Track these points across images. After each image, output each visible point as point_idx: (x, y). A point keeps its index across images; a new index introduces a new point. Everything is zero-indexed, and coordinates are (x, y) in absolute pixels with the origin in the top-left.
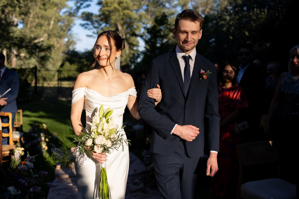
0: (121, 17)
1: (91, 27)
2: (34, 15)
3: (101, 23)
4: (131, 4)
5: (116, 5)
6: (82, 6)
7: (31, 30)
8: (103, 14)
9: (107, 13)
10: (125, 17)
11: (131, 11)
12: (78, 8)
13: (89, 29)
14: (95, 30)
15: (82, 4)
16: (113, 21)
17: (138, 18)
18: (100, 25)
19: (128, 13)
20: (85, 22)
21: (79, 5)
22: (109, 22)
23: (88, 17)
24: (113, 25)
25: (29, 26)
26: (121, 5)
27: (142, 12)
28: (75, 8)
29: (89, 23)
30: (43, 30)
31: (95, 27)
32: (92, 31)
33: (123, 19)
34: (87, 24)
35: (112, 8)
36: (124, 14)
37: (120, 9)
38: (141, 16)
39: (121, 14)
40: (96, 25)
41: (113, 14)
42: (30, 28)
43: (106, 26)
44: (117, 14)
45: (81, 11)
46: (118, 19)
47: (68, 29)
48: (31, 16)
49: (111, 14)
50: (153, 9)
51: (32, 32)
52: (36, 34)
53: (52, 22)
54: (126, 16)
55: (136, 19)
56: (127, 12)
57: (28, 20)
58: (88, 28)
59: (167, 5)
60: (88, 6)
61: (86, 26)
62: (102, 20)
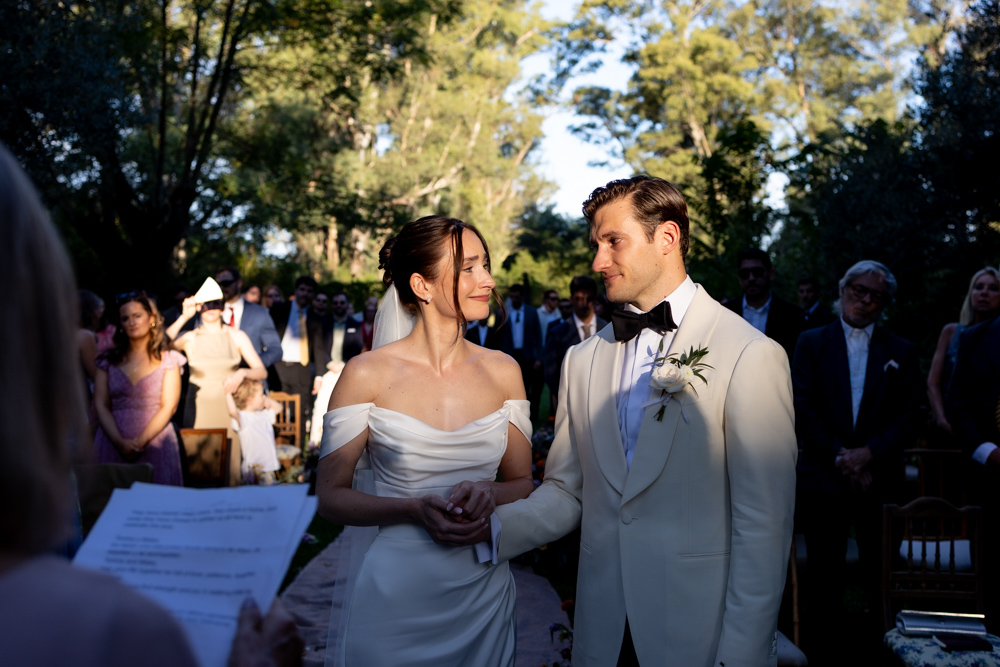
0: (701, 99)
1: (604, 132)
2: (419, 109)
3: (635, 118)
4: (737, 53)
5: (684, 60)
6: (575, 69)
7: (412, 155)
8: (643, 91)
9: (652, 86)
10: (712, 98)
11: (737, 75)
12: (563, 75)
13: (597, 142)
14: (617, 145)
15: (574, 62)
16: (672, 114)
17: (759, 98)
18: (634, 126)
19: (723, 85)
20: (586, 119)
21: (564, 64)
22: (661, 118)
23: (594, 101)
24: (676, 128)
25: (404, 146)
26: (700, 58)
27: (775, 76)
28: (552, 75)
29: (597, 120)
30: (445, 154)
31: (617, 135)
32: (608, 147)
33: (706, 105)
34: (592, 126)
35: (669, 71)
36: (710, 88)
37: (698, 71)
38: (769, 93)
39: (702, 87)
40: (621, 127)
41: (674, 89)
42: (410, 149)
43: (652, 128)
44: (687, 87)
45: (571, 85)
46: (691, 103)
47: (529, 144)
48: (413, 111)
49: (666, 92)
50: (815, 65)
51: (412, 161)
52: (422, 168)
53: (477, 128)
54: (717, 93)
55: (752, 101)
56: (719, 78)
57: (402, 127)
58: (593, 139)
59: (868, 48)
60: (595, 65)
61: (589, 131)
62: (636, 110)
